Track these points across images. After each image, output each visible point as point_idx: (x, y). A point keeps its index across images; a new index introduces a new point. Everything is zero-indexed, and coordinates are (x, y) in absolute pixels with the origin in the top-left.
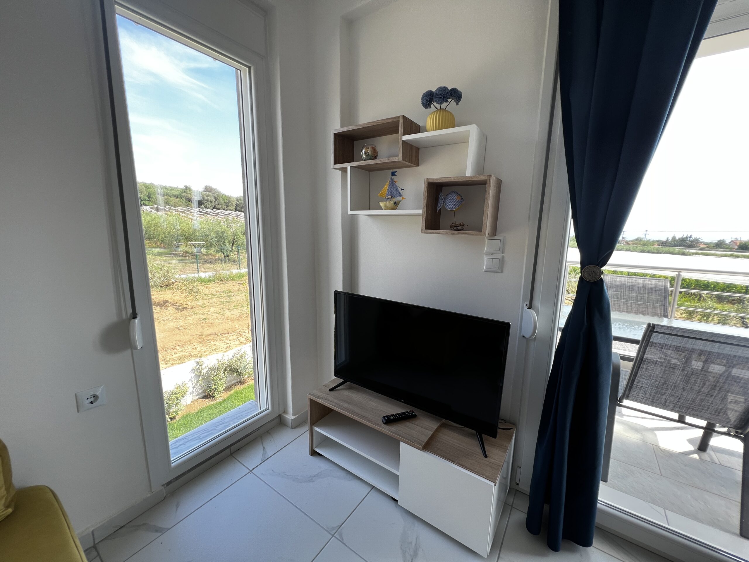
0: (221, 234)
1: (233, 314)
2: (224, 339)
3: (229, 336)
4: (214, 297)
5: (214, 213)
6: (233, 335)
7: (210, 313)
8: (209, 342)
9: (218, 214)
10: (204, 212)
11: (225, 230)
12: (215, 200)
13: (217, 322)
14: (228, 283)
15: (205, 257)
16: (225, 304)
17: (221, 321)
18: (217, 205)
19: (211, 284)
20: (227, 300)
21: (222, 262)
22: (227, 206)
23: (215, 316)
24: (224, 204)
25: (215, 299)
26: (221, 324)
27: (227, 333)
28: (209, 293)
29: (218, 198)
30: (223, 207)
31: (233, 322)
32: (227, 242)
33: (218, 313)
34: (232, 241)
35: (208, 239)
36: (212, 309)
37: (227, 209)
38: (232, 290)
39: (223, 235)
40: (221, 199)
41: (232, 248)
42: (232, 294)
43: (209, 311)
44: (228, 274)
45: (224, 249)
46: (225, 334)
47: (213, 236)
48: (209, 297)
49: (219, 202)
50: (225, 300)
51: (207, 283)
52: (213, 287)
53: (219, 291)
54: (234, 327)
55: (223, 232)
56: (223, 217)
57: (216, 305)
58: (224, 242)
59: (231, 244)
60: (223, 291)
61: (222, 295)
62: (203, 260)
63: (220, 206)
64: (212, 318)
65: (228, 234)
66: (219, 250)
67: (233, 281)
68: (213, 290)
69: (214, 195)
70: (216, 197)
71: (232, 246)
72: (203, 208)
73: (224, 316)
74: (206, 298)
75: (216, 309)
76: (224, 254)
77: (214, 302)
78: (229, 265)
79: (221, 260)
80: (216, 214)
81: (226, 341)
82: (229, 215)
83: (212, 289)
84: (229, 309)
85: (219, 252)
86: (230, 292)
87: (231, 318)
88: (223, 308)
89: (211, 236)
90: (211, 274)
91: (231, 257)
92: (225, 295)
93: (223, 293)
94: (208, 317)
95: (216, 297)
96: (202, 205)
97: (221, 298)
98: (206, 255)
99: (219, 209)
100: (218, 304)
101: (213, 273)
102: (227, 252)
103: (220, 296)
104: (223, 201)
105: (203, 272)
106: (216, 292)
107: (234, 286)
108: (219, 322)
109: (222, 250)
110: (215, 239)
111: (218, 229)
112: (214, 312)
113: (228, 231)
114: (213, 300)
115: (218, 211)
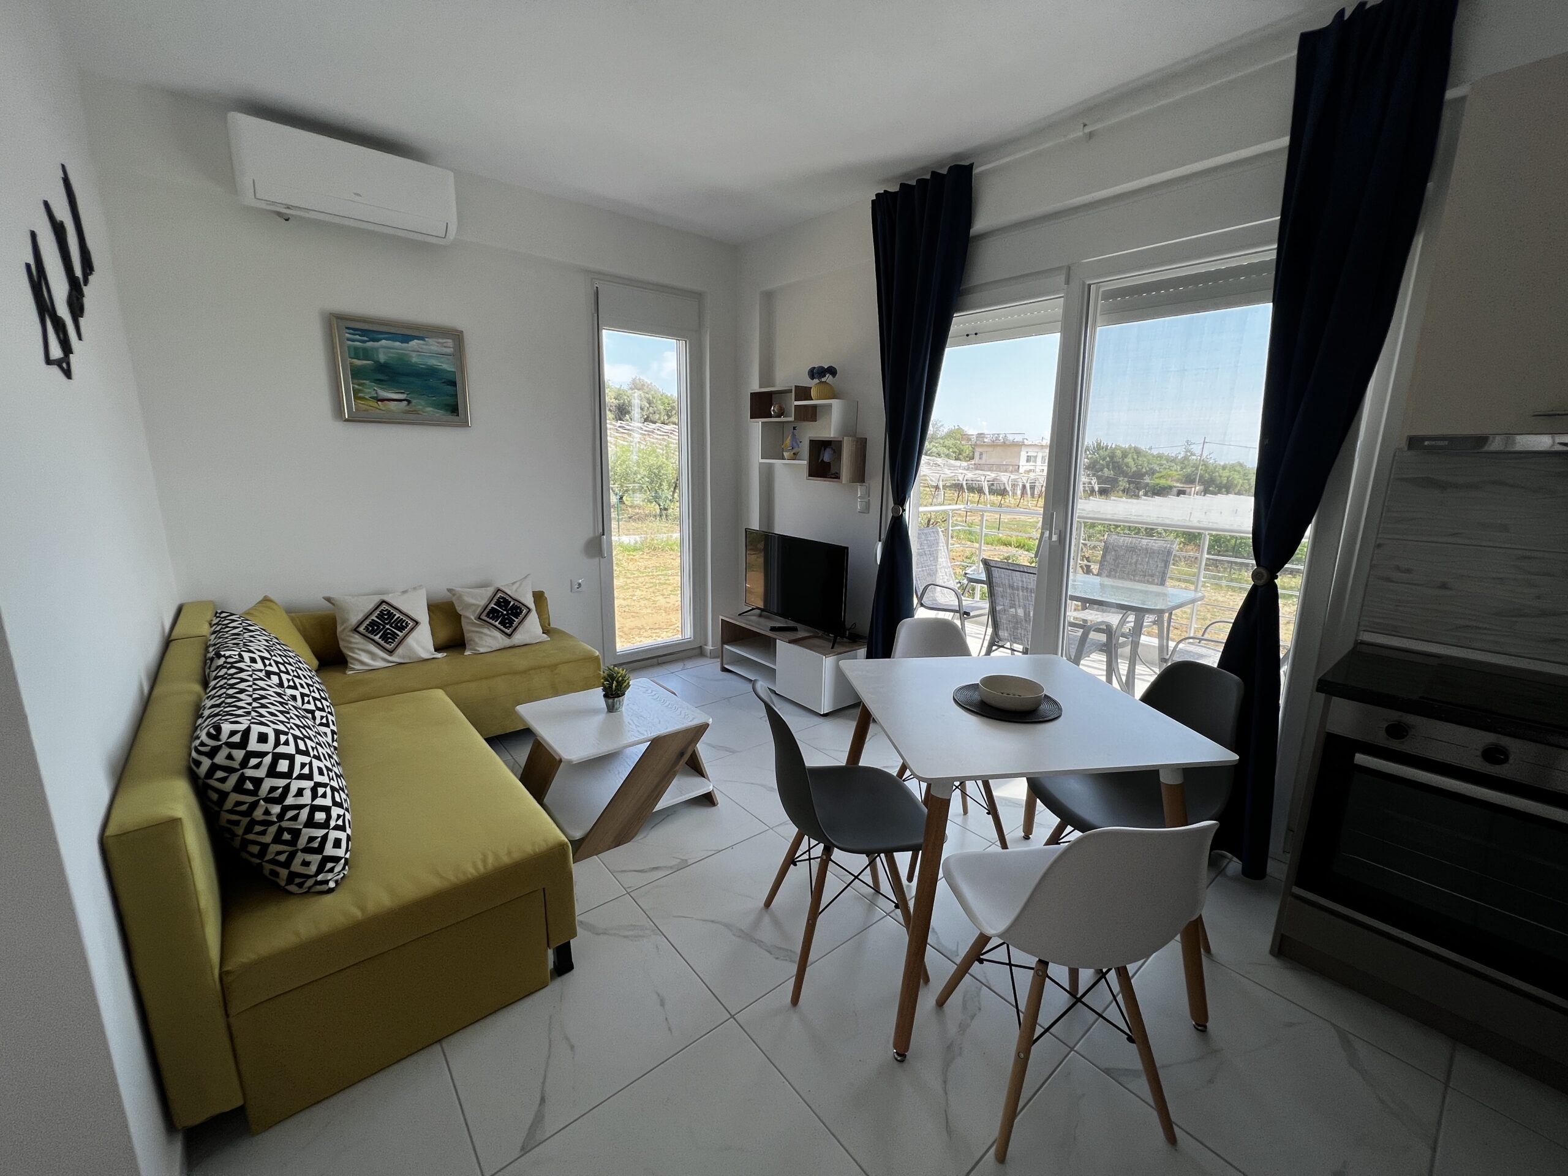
0: (656, 471)
1: (668, 603)
2: (654, 635)
3: (661, 632)
4: (641, 575)
5: (645, 431)
6: (667, 632)
7: (635, 598)
8: (634, 638)
9: (653, 432)
10: (628, 427)
11: (664, 463)
12: (648, 406)
13: (644, 611)
14: (664, 554)
15: (630, 509)
16: (657, 587)
17: (650, 611)
18: (651, 415)
19: (637, 555)
20: (661, 581)
21: (656, 519)
22: (669, 417)
23: (642, 602)
24: (663, 413)
25: (643, 578)
26: (651, 615)
27: (659, 628)
28: (635, 569)
29: (655, 401)
30: (662, 419)
31: (669, 614)
32: (665, 484)
33: (647, 599)
34: (674, 483)
35: (636, 479)
36: (638, 593)
37: (669, 422)
38: (669, 566)
39: (659, 472)
40: (659, 402)
41: (673, 496)
42: (670, 572)
43: (634, 595)
44: (665, 539)
45: (660, 497)
46: (656, 629)
47: (645, 473)
48: (634, 574)
49: (656, 409)
50: (658, 581)
51: (631, 553)
52: (641, 560)
53: (650, 566)
54: (669, 621)
55: (659, 467)
56: (661, 437)
57: (645, 587)
58: (661, 485)
59: (672, 489)
60: (656, 567)
61: (655, 573)
62: (626, 515)
63: (657, 416)
64: (638, 606)
65: (667, 470)
66: (651, 498)
67: (672, 552)
68: (640, 564)
69: (647, 395)
70: (651, 399)
71: (674, 492)
72: (627, 420)
73: (655, 604)
74: (630, 576)
75: (644, 593)
76: (659, 505)
77: (642, 583)
78: (667, 525)
79: (655, 516)
80: (649, 431)
81: (657, 638)
82: (671, 433)
83: (638, 563)
84: (663, 595)
85: (652, 502)
86: (667, 569)
87: (666, 608)
88: (654, 593)
89: (640, 473)
90: (638, 538)
91: (670, 511)
92: (658, 573)
93: (655, 571)
94: (633, 604)
95: (644, 575)
96: (627, 416)
97: (652, 577)
98: (631, 507)
99: (654, 423)
100: (647, 586)
101: (641, 537)
102: (664, 503)
103: (651, 574)
104: (662, 407)
105: (626, 535)
106: (645, 568)
107: (672, 561)
108: (648, 611)
109: (656, 498)
110: (647, 480)
111: (653, 460)
112: (642, 597)
113: (667, 464)
114: (640, 579)
115: (652, 426)
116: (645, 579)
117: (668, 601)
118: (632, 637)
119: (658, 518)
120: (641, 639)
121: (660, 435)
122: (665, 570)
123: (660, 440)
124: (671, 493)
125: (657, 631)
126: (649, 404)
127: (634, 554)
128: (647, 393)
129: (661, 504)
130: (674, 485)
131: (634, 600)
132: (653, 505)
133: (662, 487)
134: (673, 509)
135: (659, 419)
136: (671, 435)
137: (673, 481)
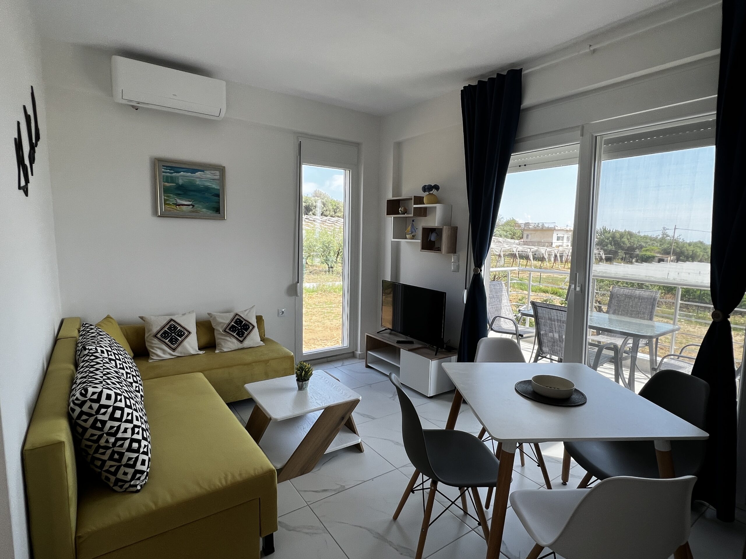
0: (327, 245)
1: (332, 324)
2: (323, 344)
3: (327, 342)
4: (316, 307)
5: (321, 221)
6: (331, 342)
7: (312, 321)
8: (311, 345)
9: (325, 222)
10: (311, 219)
11: (332, 240)
12: (323, 206)
13: (318, 329)
14: (330, 294)
15: (310, 267)
16: (326, 314)
17: (321, 329)
18: (325, 212)
19: (314, 295)
20: (328, 311)
21: (326, 273)
22: (335, 213)
23: (316, 324)
24: (332, 210)
25: (317, 309)
26: (321, 331)
27: (326, 340)
28: (312, 303)
29: (327, 203)
30: (331, 214)
31: (332, 331)
32: (332, 253)
33: (319, 322)
34: (337, 252)
35: (315, 250)
36: (314, 318)
37: (335, 216)
38: (333, 302)
39: (329, 245)
40: (330, 204)
41: (336, 259)
42: (333, 305)
43: (311, 319)
44: (331, 285)
45: (329, 260)
46: (324, 340)
47: (320, 246)
48: (312, 306)
49: (327, 208)
50: (326, 311)
51: (311, 293)
52: (316, 298)
53: (322, 302)
54: (332, 335)
55: (329, 243)
56: (330, 225)
57: (318, 314)
58: (329, 253)
59: (336, 255)
60: (325, 302)
61: (324, 306)
62: (308, 271)
63: (328, 212)
64: (314, 326)
65: (333, 244)
66: (323, 260)
67: (335, 293)
68: (316, 300)
69: (323, 200)
70: (325, 202)
71: (337, 257)
72: (311, 215)
73: (324, 325)
74: (309, 307)
75: (318, 318)
76: (328, 265)
77: (316, 312)
78: (332, 277)
79: (326, 272)
80: (323, 221)
81: (324, 346)
82: (336, 222)
83: (315, 300)
84: (329, 319)
85: (324, 263)
86: (331, 303)
87: (331, 327)
88: (323, 318)
89: (317, 246)
90: (315, 285)
91: (334, 268)
92: (326, 306)
93: (324, 304)
94: (311, 324)
95: (318, 307)
96: (311, 212)
97: (322, 308)
98: (311, 266)
99: (327, 216)
100: (319, 314)
101: (317, 284)
102: (331, 264)
103: (322, 306)
104: (332, 207)
105: (308, 282)
106: (319, 303)
107: (335, 298)
108: (320, 329)
109: (327, 261)
110: (322, 250)
111: (325, 239)
112: (316, 320)
113: (334, 241)
114: (315, 309)
115: (325, 218)
116: (318, 310)
117: (332, 323)
118: (309, 344)
119: (327, 273)
120: (315, 346)
121: (330, 223)
122: (330, 304)
123: (329, 226)
124: (336, 258)
125: (325, 341)
126: (324, 205)
127: (312, 294)
128: (323, 199)
129: (329, 264)
130: (337, 253)
131: (312, 322)
132: (324, 265)
133: (330, 254)
134: (336, 267)
135: (329, 214)
136: (336, 224)
137: (337, 251)
